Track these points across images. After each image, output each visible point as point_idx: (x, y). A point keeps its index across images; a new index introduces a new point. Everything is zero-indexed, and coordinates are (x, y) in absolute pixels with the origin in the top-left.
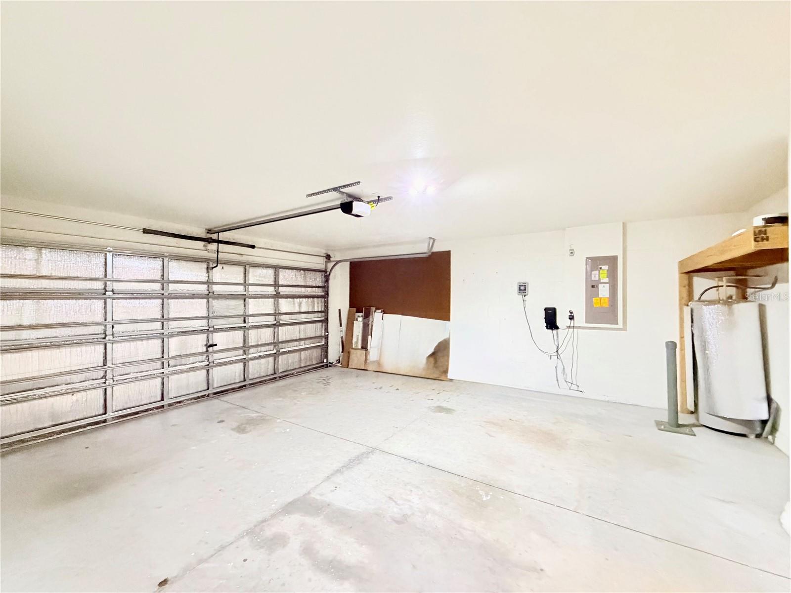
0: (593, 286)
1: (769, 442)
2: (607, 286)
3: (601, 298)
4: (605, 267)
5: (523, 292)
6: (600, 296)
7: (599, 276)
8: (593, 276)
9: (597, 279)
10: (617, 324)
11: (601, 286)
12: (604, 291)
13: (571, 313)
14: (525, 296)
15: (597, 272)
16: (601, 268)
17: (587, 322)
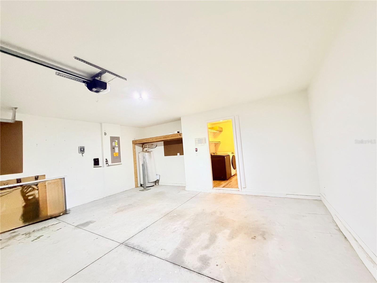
0: (113, 148)
1: (157, 185)
2: (117, 148)
3: (116, 153)
4: (117, 141)
5: (83, 152)
6: (116, 152)
7: (115, 144)
8: (113, 144)
9: (114, 145)
10: (121, 162)
11: (116, 148)
12: (117, 150)
13: (106, 160)
14: (83, 153)
15: (114, 143)
16: (115, 141)
17: (112, 163)
